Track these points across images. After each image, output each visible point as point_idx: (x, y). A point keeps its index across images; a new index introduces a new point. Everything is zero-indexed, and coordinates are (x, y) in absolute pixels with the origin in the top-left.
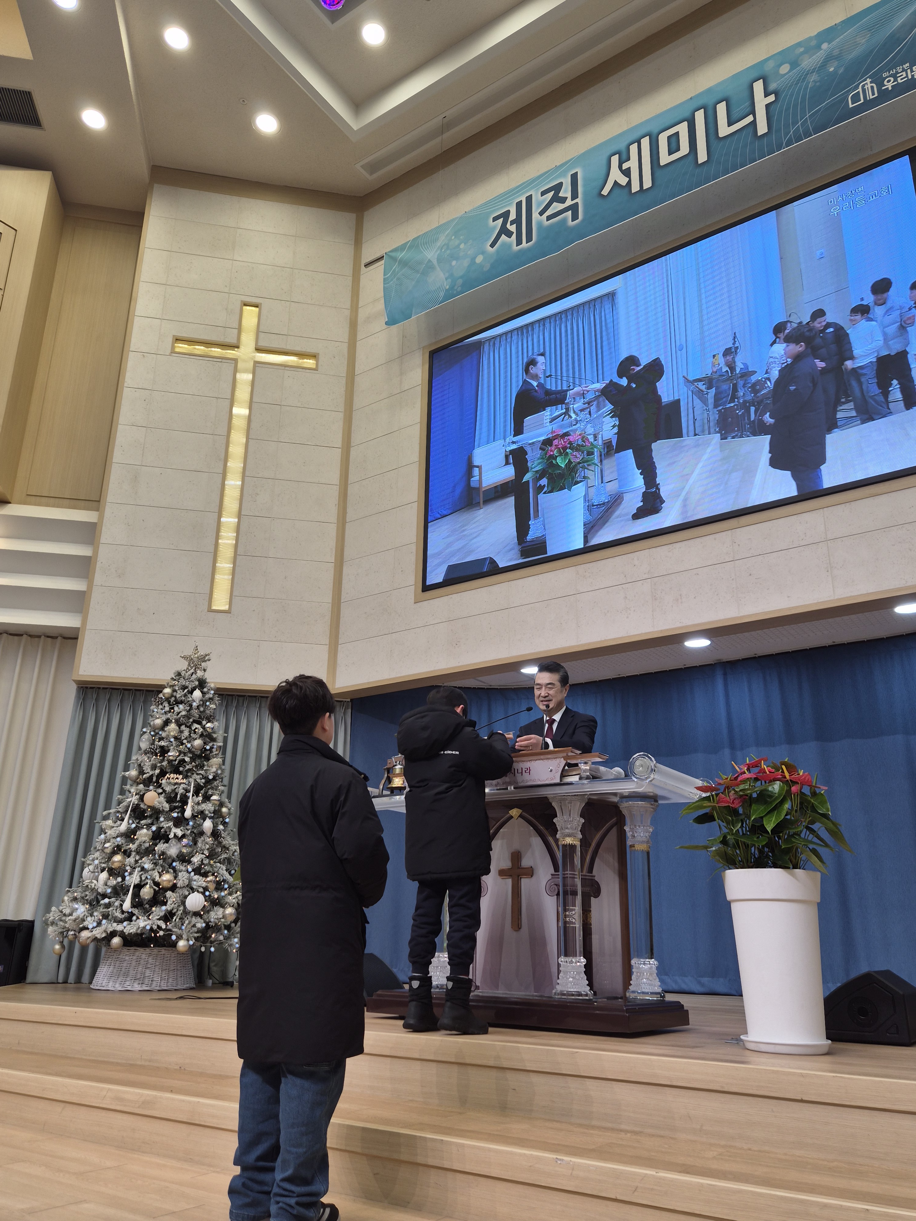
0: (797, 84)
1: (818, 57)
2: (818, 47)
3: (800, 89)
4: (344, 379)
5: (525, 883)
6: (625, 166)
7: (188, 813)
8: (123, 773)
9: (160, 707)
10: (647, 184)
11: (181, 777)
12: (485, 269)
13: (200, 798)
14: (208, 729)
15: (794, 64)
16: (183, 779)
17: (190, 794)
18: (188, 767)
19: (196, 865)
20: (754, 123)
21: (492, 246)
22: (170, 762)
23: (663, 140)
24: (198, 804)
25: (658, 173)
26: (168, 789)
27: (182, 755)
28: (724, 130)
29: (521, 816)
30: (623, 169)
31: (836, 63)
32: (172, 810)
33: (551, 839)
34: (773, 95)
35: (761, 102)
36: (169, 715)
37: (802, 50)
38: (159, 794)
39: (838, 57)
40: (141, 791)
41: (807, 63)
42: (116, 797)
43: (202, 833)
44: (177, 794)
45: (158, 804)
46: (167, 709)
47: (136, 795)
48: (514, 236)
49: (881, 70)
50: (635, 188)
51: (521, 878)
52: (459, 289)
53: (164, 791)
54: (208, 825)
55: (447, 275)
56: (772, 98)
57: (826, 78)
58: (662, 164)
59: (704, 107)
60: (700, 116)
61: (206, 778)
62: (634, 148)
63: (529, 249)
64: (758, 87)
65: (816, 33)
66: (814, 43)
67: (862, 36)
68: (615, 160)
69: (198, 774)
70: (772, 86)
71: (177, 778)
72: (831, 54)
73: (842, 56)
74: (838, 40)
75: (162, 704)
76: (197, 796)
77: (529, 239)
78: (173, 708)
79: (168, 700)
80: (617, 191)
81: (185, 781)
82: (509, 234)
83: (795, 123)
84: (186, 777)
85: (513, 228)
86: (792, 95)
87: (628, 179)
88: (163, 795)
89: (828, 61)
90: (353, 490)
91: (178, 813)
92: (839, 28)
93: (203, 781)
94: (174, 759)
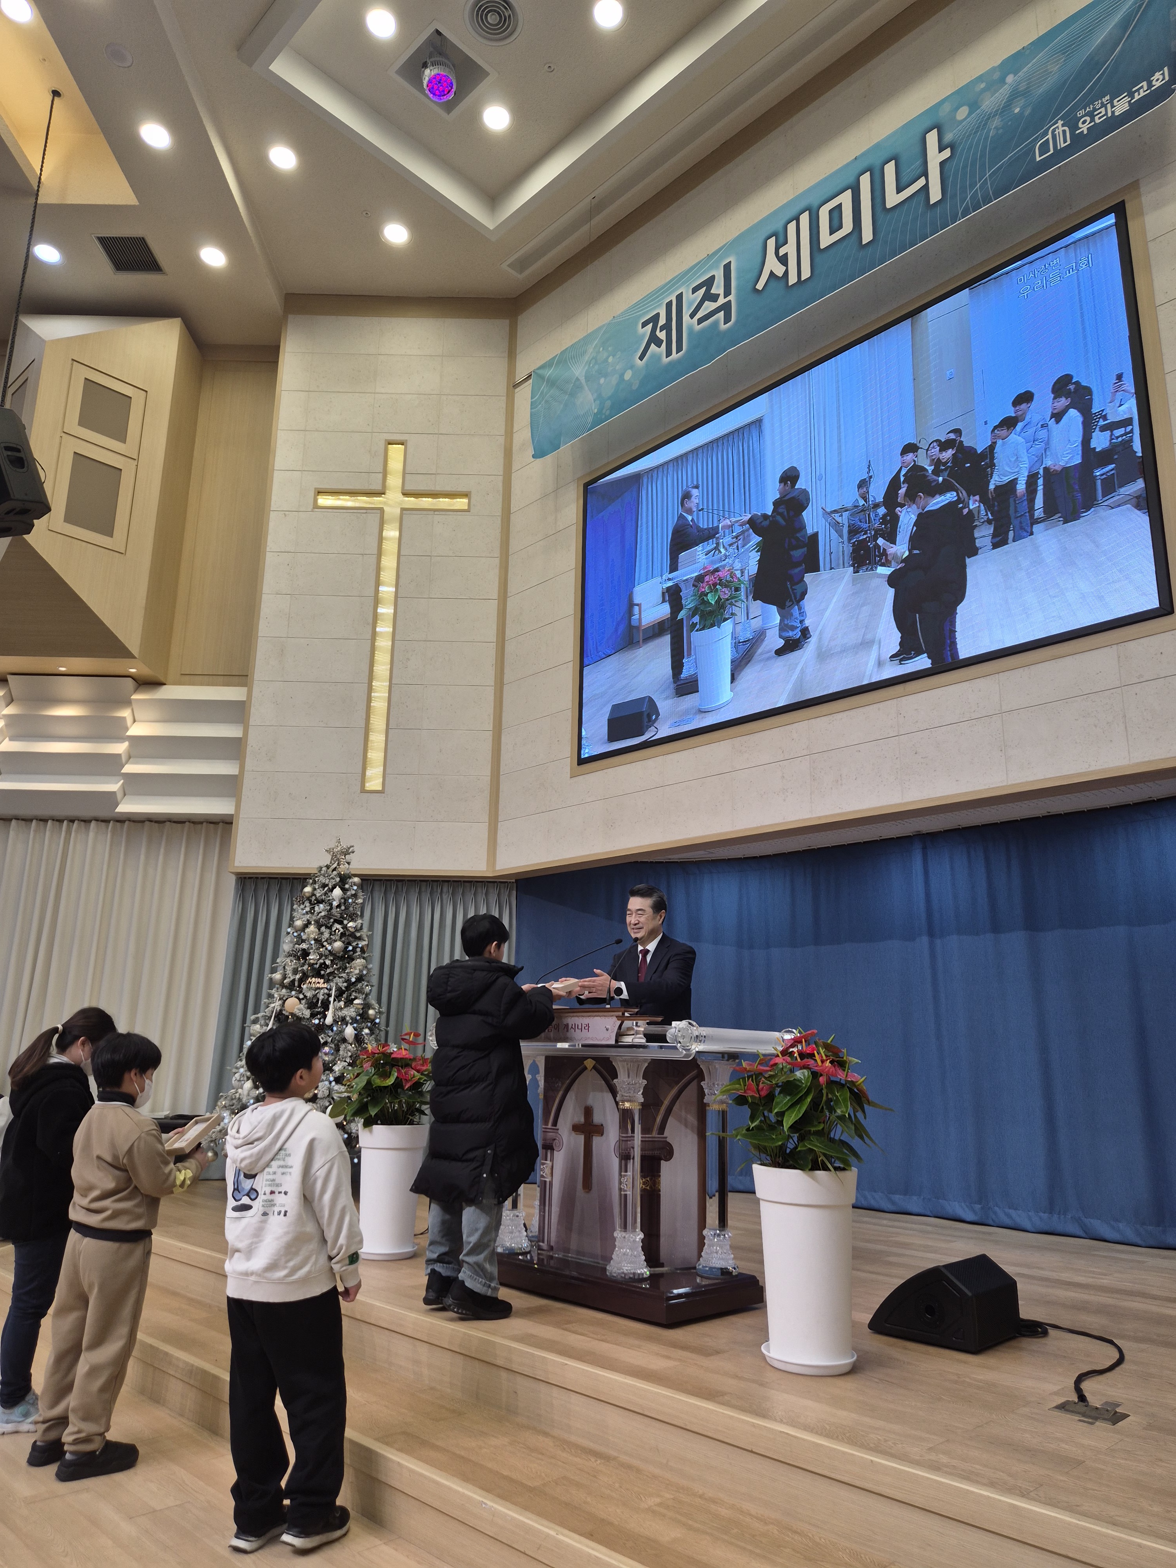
0: (976, 132)
1: (1003, 93)
2: (1002, 81)
3: (979, 140)
4: (499, 519)
5: (595, 1139)
6: (782, 252)
7: (329, 1020)
8: (270, 975)
9: (302, 906)
10: (806, 274)
11: (322, 981)
12: (635, 387)
13: (342, 1004)
14: (350, 929)
15: (974, 106)
16: (324, 983)
17: (332, 999)
18: (328, 971)
19: (337, 1074)
20: (926, 187)
21: (641, 358)
22: (311, 965)
23: (824, 214)
24: (341, 1009)
25: (818, 260)
26: (309, 994)
27: (323, 958)
28: (893, 199)
30: (780, 255)
31: (1022, 102)
32: (313, 1016)
34: (949, 149)
35: (935, 158)
36: (308, 917)
37: (983, 86)
38: (300, 1000)
39: (1026, 93)
40: (284, 996)
41: (989, 103)
42: (265, 1000)
43: (344, 1040)
44: (318, 999)
45: (298, 1011)
46: (308, 909)
47: (280, 999)
48: (664, 345)
49: (1075, 108)
50: (793, 279)
51: (592, 1134)
52: (608, 412)
53: (305, 997)
54: (349, 1031)
55: (596, 395)
56: (947, 153)
57: (1010, 123)
58: (822, 247)
59: (870, 169)
60: (865, 181)
61: (348, 981)
62: (792, 227)
63: (679, 361)
64: (932, 138)
65: (999, 62)
66: (997, 76)
67: (1055, 62)
68: (771, 243)
69: (339, 977)
70: (948, 137)
71: (319, 983)
72: (1017, 89)
73: (1029, 92)
74: (1025, 69)
75: (303, 903)
76: (339, 1001)
77: (679, 349)
78: (314, 908)
79: (309, 899)
80: (773, 284)
81: (325, 985)
82: (659, 343)
83: (973, 185)
84: (327, 981)
85: (662, 335)
86: (970, 148)
87: (785, 268)
88: (303, 1002)
89: (1013, 99)
90: (510, 647)
91: (320, 1019)
92: (1028, 52)
93: (345, 984)
94: (315, 962)
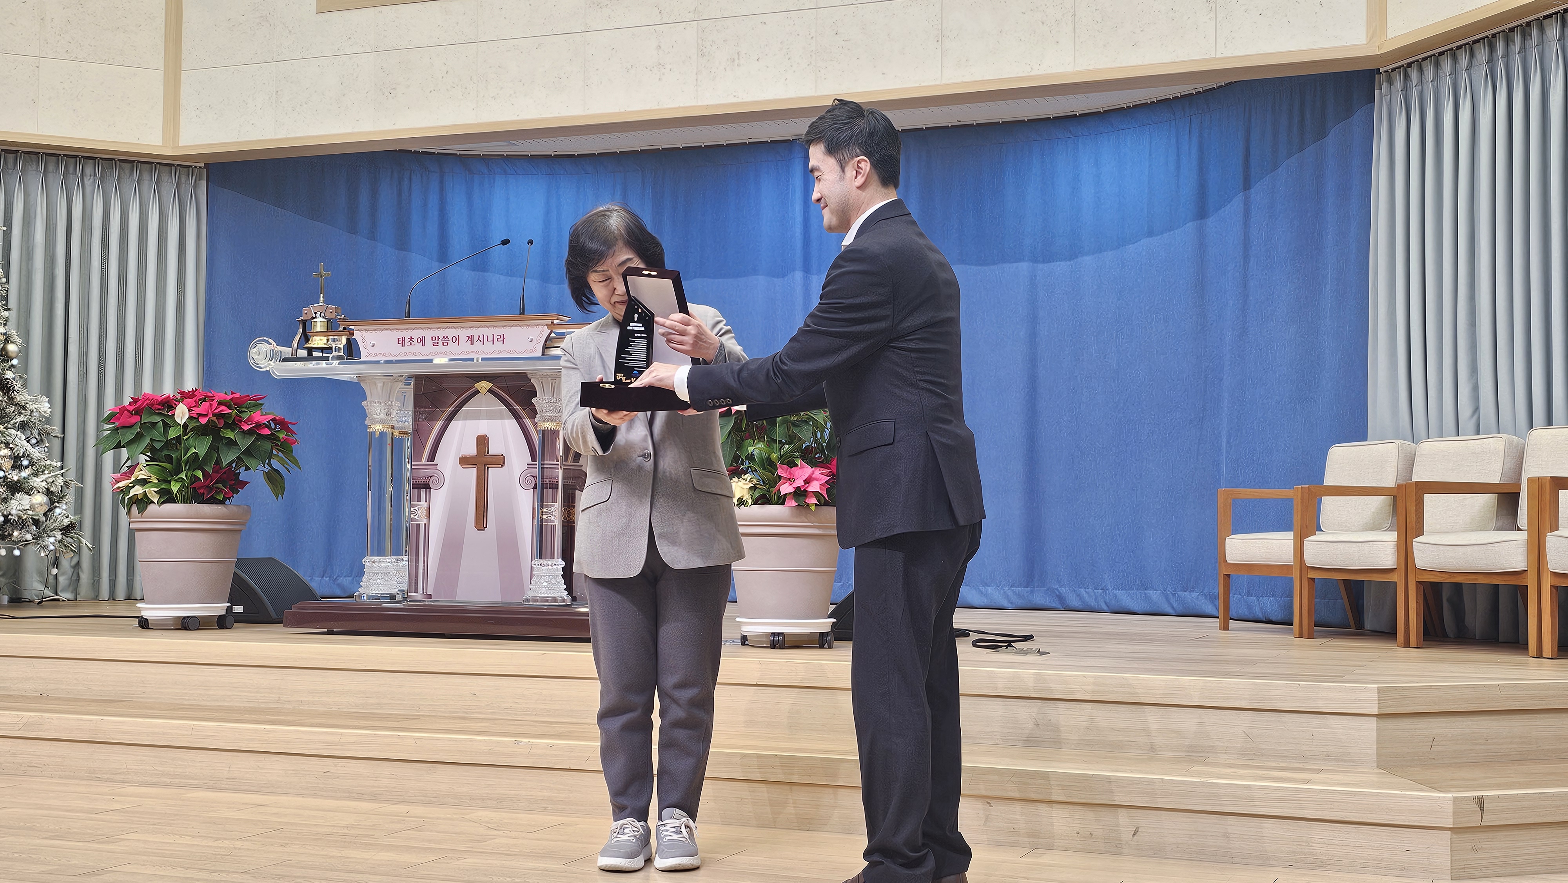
5: (492, 472)
29: (490, 391)
33: (528, 422)
51: (488, 468)
